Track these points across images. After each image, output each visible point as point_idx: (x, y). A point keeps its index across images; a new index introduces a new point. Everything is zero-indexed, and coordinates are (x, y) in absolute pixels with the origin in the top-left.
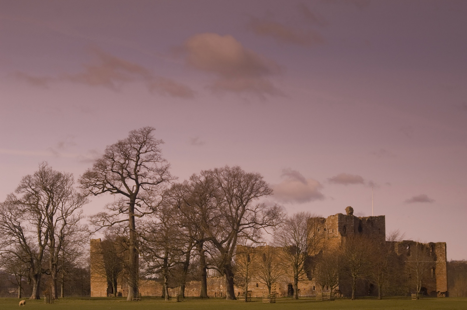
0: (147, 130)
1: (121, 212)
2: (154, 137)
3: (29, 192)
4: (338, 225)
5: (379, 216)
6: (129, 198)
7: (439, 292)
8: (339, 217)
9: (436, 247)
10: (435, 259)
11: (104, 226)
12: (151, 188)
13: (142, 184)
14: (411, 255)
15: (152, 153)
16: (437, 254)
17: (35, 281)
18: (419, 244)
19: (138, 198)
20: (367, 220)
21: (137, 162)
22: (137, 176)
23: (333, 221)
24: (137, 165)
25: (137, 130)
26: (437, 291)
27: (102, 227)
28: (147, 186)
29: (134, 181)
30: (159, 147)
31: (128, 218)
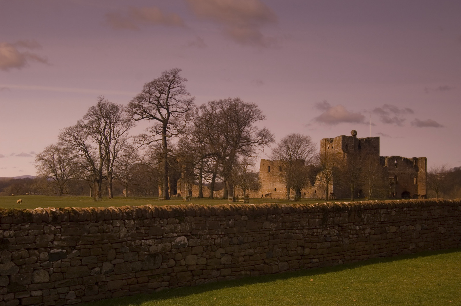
0: (175, 71)
1: (157, 133)
2: (180, 76)
3: (93, 119)
4: (341, 144)
5: (375, 137)
6: (162, 123)
7: (419, 195)
8: (342, 137)
9: (418, 161)
10: (417, 170)
11: (144, 144)
12: (178, 115)
13: (172, 112)
14: (398, 167)
15: (179, 88)
16: (418, 166)
17: (97, 185)
18: (404, 159)
19: (169, 123)
20: (365, 140)
21: (168, 95)
22: (168, 106)
23: (338, 141)
24: (168, 98)
25: (168, 71)
26: (418, 195)
27: (143, 145)
28: (176, 114)
29: (166, 110)
30: (184, 83)
31: (162, 138)
